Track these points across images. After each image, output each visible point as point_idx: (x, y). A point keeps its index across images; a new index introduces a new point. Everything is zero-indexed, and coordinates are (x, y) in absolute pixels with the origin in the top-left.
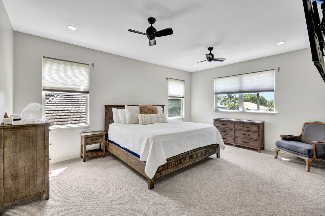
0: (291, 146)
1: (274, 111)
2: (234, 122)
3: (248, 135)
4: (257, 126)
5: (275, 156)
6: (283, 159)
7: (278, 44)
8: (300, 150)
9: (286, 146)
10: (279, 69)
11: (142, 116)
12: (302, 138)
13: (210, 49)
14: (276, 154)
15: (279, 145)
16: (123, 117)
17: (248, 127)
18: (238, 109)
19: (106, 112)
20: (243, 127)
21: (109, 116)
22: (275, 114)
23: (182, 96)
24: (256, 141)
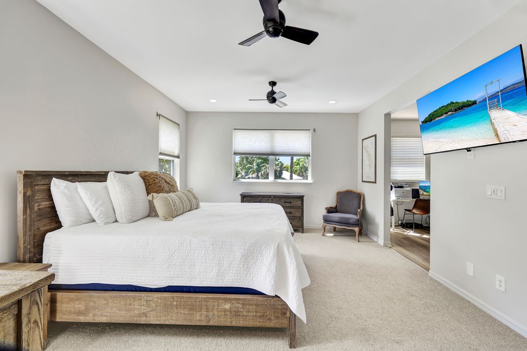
0: (342, 218)
1: (310, 180)
2: (272, 197)
3: (291, 213)
4: (301, 199)
5: (322, 233)
6: (328, 235)
7: (330, 102)
8: (351, 221)
9: (336, 219)
10: (314, 131)
11: (166, 199)
12: (337, 208)
13: (273, 84)
14: (323, 230)
15: (326, 220)
16: (100, 205)
17: (291, 202)
18: (267, 178)
19: (29, 193)
20: (285, 202)
21: (36, 208)
22: (311, 183)
23: (176, 154)
24: (300, 219)
